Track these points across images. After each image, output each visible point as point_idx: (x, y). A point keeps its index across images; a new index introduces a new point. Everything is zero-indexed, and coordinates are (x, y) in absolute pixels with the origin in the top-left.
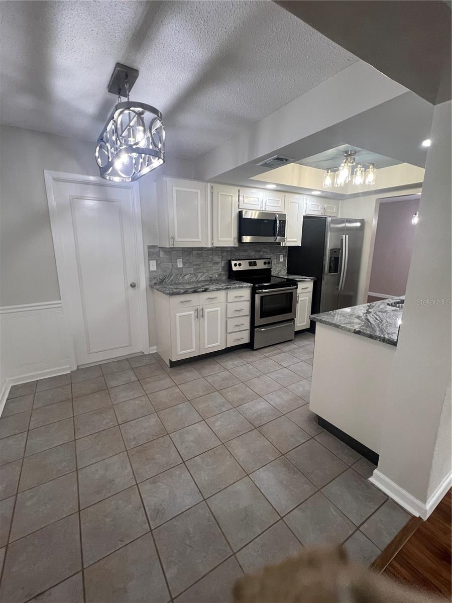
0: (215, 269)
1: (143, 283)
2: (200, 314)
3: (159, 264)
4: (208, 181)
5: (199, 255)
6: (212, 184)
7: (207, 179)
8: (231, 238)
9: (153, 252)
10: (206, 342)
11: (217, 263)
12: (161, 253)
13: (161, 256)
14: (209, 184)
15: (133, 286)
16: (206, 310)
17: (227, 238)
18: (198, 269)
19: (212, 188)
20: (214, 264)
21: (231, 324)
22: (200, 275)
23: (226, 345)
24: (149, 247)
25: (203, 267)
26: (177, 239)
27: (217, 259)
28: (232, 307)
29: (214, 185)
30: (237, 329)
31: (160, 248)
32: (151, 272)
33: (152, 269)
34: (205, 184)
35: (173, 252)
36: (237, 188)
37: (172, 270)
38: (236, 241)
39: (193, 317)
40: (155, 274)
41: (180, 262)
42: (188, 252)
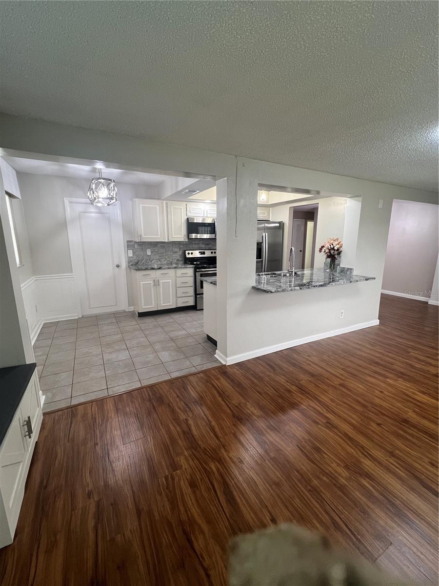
0: (174, 257)
1: (124, 265)
2: (156, 283)
3: (135, 253)
4: (163, 200)
5: (163, 247)
6: (166, 201)
7: (163, 198)
8: (182, 235)
9: (130, 245)
10: (162, 302)
11: (176, 252)
12: (136, 245)
13: (136, 247)
14: (164, 202)
15: (118, 266)
16: (161, 281)
17: (180, 234)
18: (161, 256)
19: (167, 203)
20: (173, 253)
21: (180, 291)
22: (163, 260)
23: (177, 305)
24: (128, 242)
25: (166, 255)
26: (143, 236)
27: (176, 250)
28: (180, 281)
29: (168, 202)
30: (183, 295)
31: (135, 242)
32: (129, 257)
33: (129, 256)
34: (162, 201)
35: (143, 245)
36: (185, 203)
37: (143, 256)
38: (186, 236)
39: (152, 284)
40: (131, 259)
41: (149, 251)
42: (154, 245)
